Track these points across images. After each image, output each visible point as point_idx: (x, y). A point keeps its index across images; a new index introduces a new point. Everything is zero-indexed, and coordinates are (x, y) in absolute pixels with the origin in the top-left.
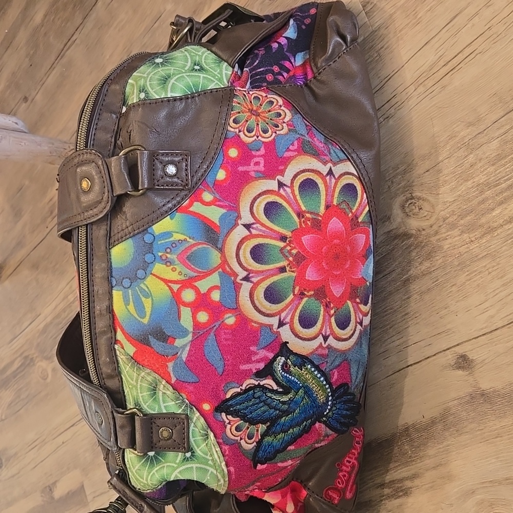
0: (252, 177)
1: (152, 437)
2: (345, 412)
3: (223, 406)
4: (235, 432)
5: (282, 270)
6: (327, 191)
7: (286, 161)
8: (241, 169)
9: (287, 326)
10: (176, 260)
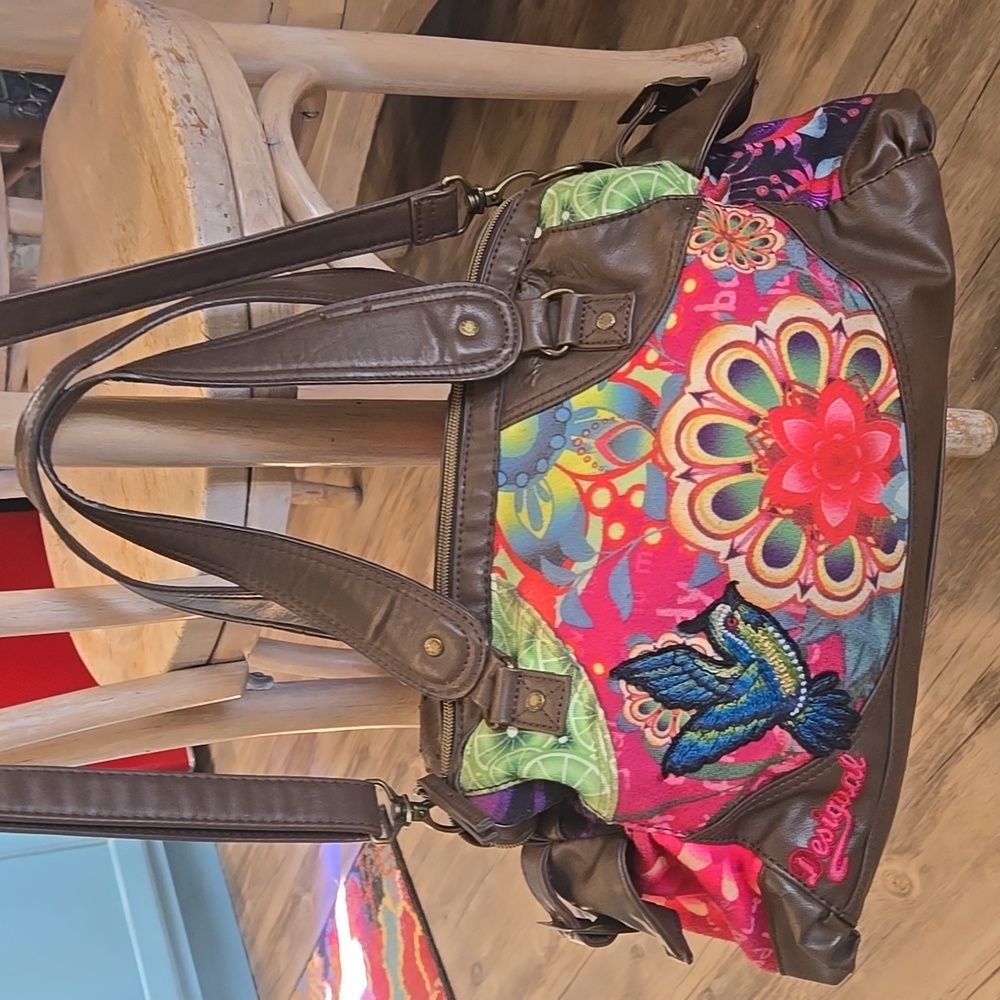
0: (715, 321)
1: (516, 704)
2: (828, 720)
3: (623, 670)
4: (637, 714)
5: (746, 468)
6: (831, 354)
7: (771, 301)
8: (699, 308)
9: (742, 559)
10: (593, 445)
